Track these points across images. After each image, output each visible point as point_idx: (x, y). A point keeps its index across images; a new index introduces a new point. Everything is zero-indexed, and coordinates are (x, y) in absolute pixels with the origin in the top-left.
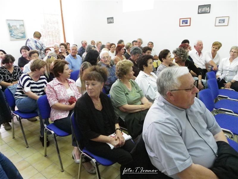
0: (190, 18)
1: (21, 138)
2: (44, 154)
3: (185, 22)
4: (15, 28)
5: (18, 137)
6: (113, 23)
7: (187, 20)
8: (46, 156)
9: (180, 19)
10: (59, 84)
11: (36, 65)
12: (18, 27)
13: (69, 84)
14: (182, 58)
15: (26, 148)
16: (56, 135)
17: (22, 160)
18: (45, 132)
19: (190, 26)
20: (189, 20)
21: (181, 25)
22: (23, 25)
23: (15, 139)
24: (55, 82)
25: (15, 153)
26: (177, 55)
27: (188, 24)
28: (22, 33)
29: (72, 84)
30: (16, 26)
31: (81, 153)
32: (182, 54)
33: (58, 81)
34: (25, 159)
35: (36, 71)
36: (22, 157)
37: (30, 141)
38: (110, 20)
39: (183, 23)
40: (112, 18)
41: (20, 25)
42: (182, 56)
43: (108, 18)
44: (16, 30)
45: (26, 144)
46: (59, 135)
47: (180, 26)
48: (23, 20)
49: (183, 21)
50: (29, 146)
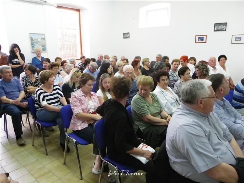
0: (206, 35)
1: (40, 145)
2: (63, 162)
3: (201, 39)
4: (37, 41)
5: (37, 145)
6: (129, 38)
7: (203, 37)
8: (65, 164)
9: (196, 36)
10: (83, 95)
11: (43, 77)
12: (40, 40)
13: (91, 96)
14: (204, 72)
15: (45, 156)
16: (77, 143)
17: (43, 167)
18: (67, 140)
19: (206, 42)
20: (205, 37)
21: (197, 41)
22: (44, 39)
23: (35, 147)
24: (79, 94)
25: (36, 160)
26: (199, 69)
27: (204, 41)
28: (43, 46)
29: (94, 96)
30: (37, 39)
31: (103, 161)
32: (204, 69)
33: (82, 93)
34: (45, 165)
35: (45, 82)
36: (42, 164)
37: (49, 149)
38: (126, 35)
39: (198, 40)
40: (128, 33)
41: (41, 39)
42: (205, 70)
43: (124, 34)
44: (37, 43)
45: (45, 152)
46: (81, 143)
47: (196, 43)
48: (44, 34)
49: (199, 38)
50: (48, 154)
